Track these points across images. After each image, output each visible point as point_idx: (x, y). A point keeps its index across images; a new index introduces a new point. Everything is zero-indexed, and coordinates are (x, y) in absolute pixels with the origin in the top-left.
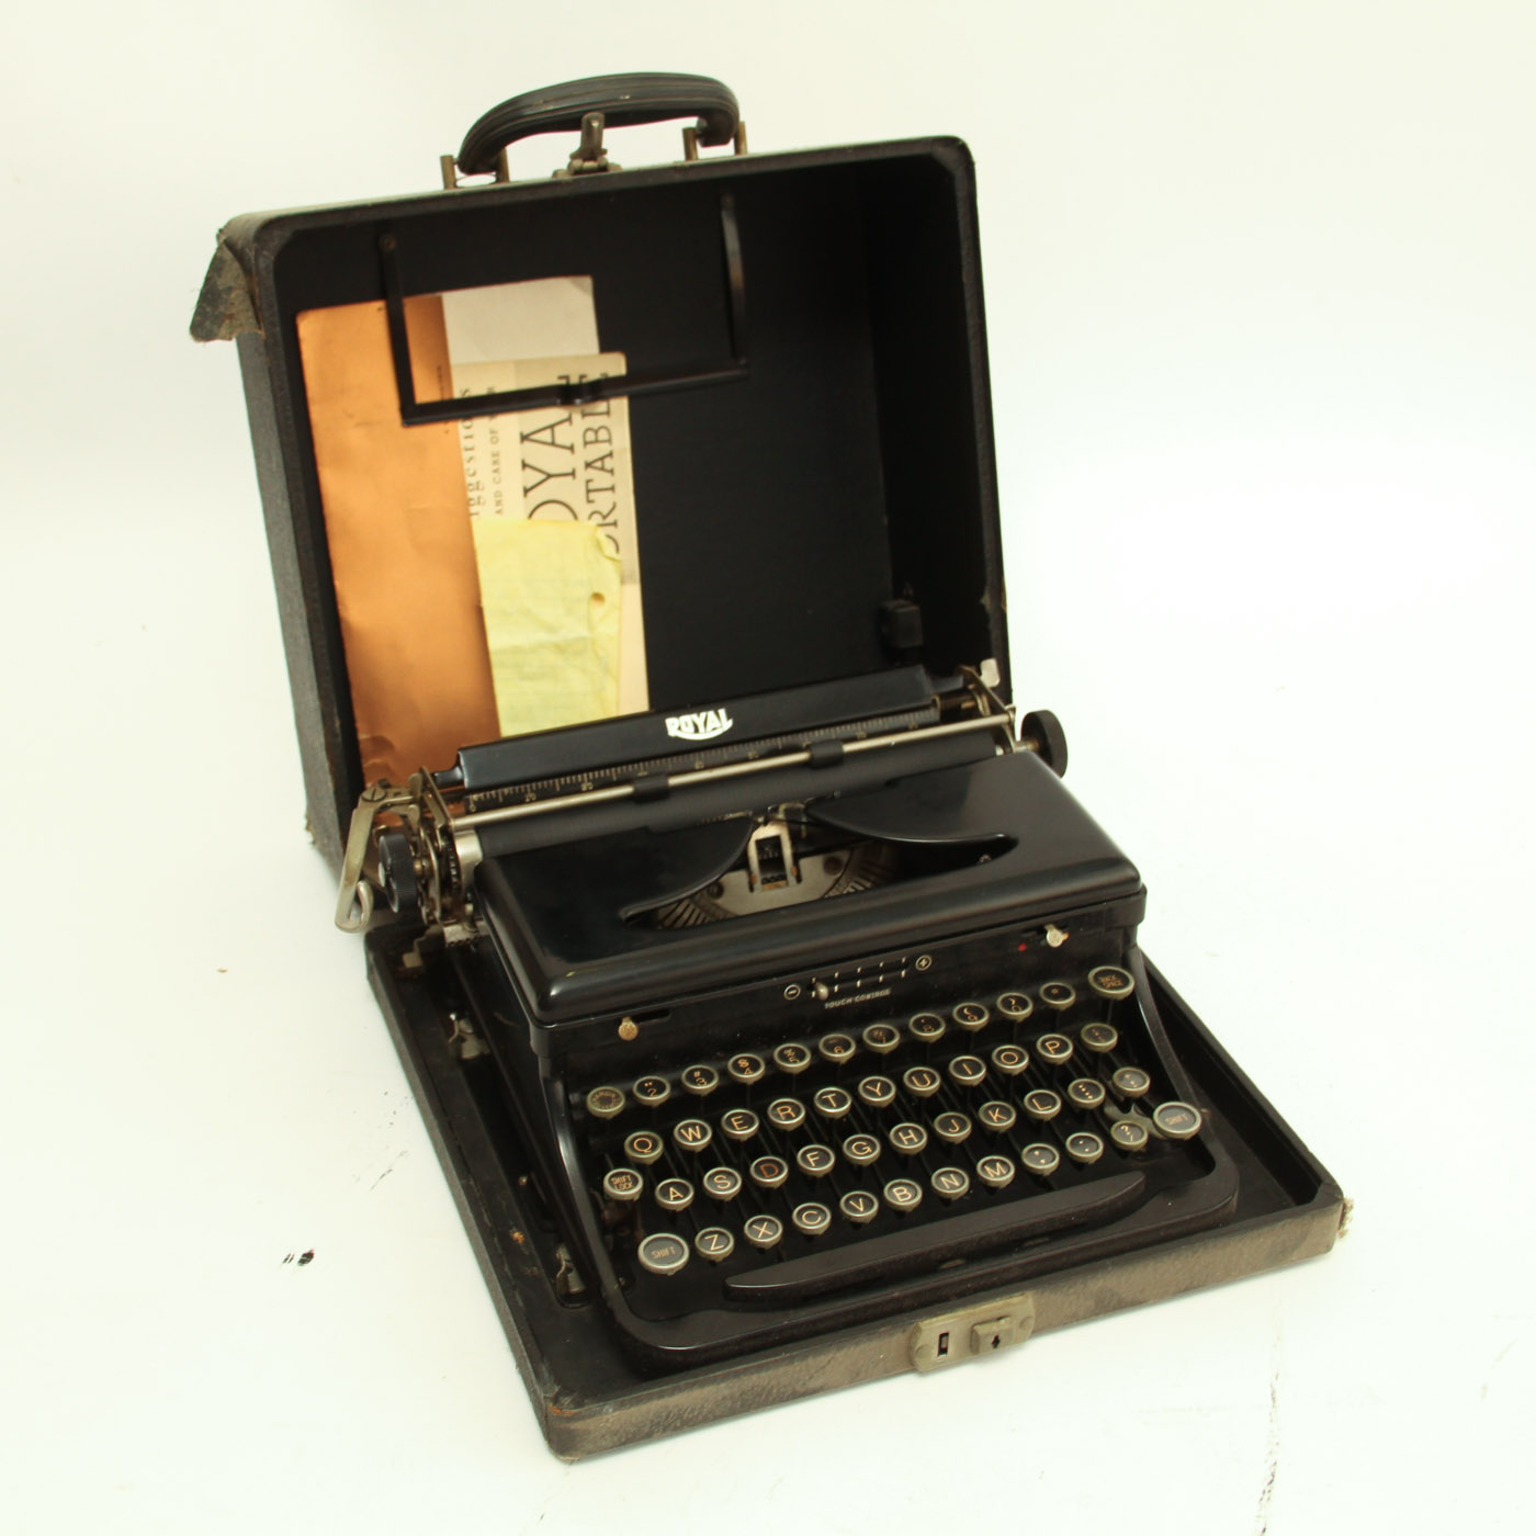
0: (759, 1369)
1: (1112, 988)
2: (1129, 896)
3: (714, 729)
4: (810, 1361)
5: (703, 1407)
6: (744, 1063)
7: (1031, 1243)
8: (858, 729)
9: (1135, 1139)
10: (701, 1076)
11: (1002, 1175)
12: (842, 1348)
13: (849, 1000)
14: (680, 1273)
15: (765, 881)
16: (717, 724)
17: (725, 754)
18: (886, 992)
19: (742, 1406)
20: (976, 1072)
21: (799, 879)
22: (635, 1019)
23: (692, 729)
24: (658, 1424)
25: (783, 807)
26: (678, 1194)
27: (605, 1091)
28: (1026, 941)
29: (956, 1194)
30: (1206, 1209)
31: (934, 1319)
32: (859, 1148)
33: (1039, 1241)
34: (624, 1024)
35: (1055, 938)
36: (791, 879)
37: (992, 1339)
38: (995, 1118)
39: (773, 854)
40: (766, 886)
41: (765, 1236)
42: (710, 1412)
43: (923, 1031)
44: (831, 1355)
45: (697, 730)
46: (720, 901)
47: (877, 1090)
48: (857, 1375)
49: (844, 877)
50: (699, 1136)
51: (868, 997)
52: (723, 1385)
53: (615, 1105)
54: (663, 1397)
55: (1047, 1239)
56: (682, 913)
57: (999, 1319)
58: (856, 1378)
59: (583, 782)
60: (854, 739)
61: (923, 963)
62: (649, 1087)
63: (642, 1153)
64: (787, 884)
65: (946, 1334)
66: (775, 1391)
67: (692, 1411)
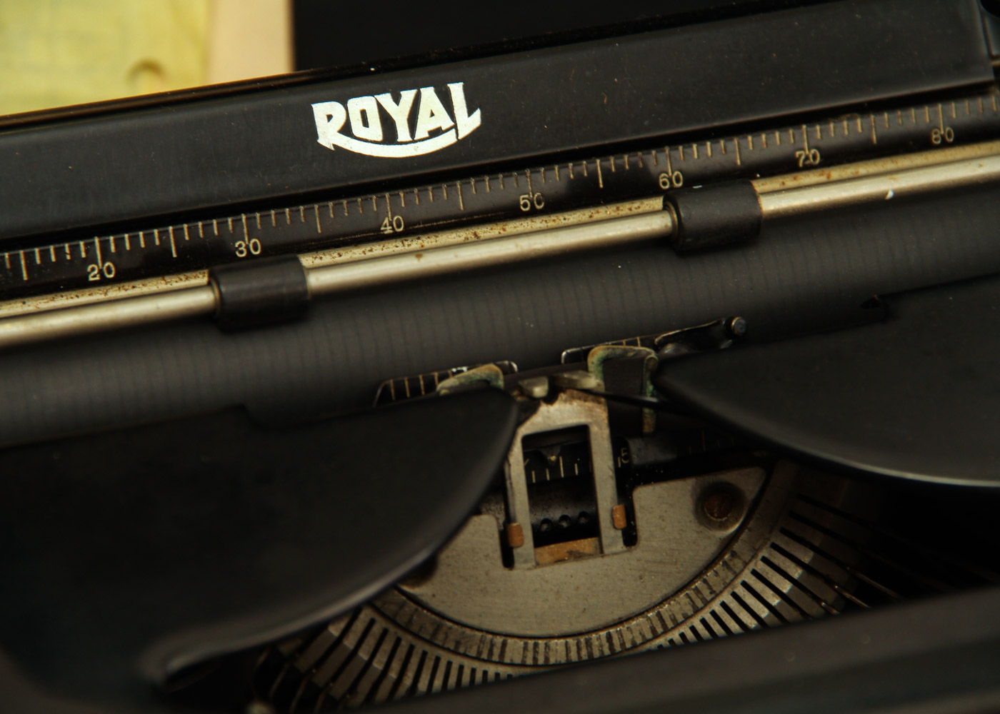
3: (435, 133)
8: (803, 142)
15: (544, 536)
16: (443, 120)
17: (460, 197)
21: (630, 537)
23: (375, 131)
25: (598, 353)
36: (611, 535)
39: (569, 469)
40: (547, 551)
45: (390, 136)
49: (744, 536)
59: (91, 259)
60: (786, 166)
64: (601, 551)
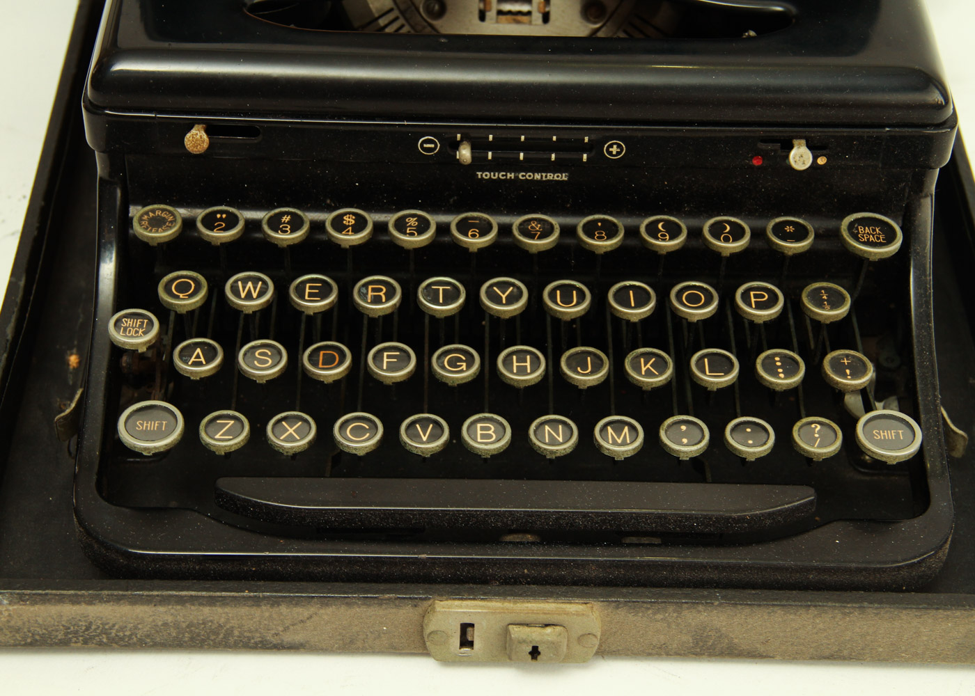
0: (212, 601)
1: (868, 243)
2: (925, 126)
4: (283, 609)
5: (136, 628)
6: (349, 220)
7: (634, 540)
9: (819, 447)
10: (288, 223)
11: (624, 443)
12: (327, 605)
13: (511, 176)
14: (160, 456)
15: (503, 12)
18: (564, 177)
19: (192, 639)
20: (640, 303)
21: (546, 19)
22: (211, 130)
24: (76, 632)
26: (202, 359)
27: (163, 210)
28: (765, 155)
29: (552, 452)
30: (885, 563)
31: (457, 603)
32: (453, 363)
33: (645, 540)
34: (194, 131)
35: (800, 157)
36: (536, 16)
37: (530, 649)
38: (644, 369)
40: (504, 17)
41: (290, 439)
42: (148, 636)
43: (592, 237)
44: (312, 610)
46: (435, 23)
47: (504, 297)
48: (352, 642)
50: (255, 295)
51: (538, 176)
52: (161, 609)
53: (164, 231)
54: (79, 603)
55: (657, 541)
56: (386, 26)
57: (547, 625)
58: (349, 645)
61: (614, 150)
62: (221, 220)
63: (177, 297)
64: (530, 23)
65: (472, 625)
66: (236, 633)
67: (122, 629)
